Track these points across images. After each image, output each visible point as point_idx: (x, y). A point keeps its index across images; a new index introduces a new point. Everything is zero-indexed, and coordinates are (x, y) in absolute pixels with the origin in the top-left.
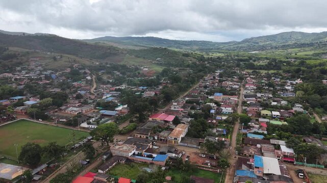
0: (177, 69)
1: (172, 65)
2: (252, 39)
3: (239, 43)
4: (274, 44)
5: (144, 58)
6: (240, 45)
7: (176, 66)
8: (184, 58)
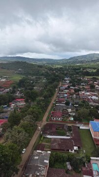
0: (34, 77)
1: (30, 74)
2: (74, 57)
3: (68, 60)
4: (86, 60)
5: (8, 69)
6: (69, 61)
7: (33, 75)
8: (39, 68)
